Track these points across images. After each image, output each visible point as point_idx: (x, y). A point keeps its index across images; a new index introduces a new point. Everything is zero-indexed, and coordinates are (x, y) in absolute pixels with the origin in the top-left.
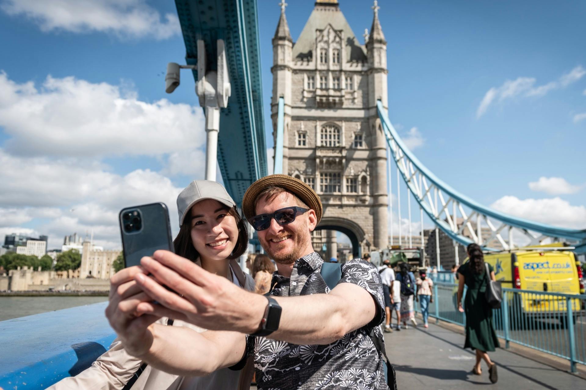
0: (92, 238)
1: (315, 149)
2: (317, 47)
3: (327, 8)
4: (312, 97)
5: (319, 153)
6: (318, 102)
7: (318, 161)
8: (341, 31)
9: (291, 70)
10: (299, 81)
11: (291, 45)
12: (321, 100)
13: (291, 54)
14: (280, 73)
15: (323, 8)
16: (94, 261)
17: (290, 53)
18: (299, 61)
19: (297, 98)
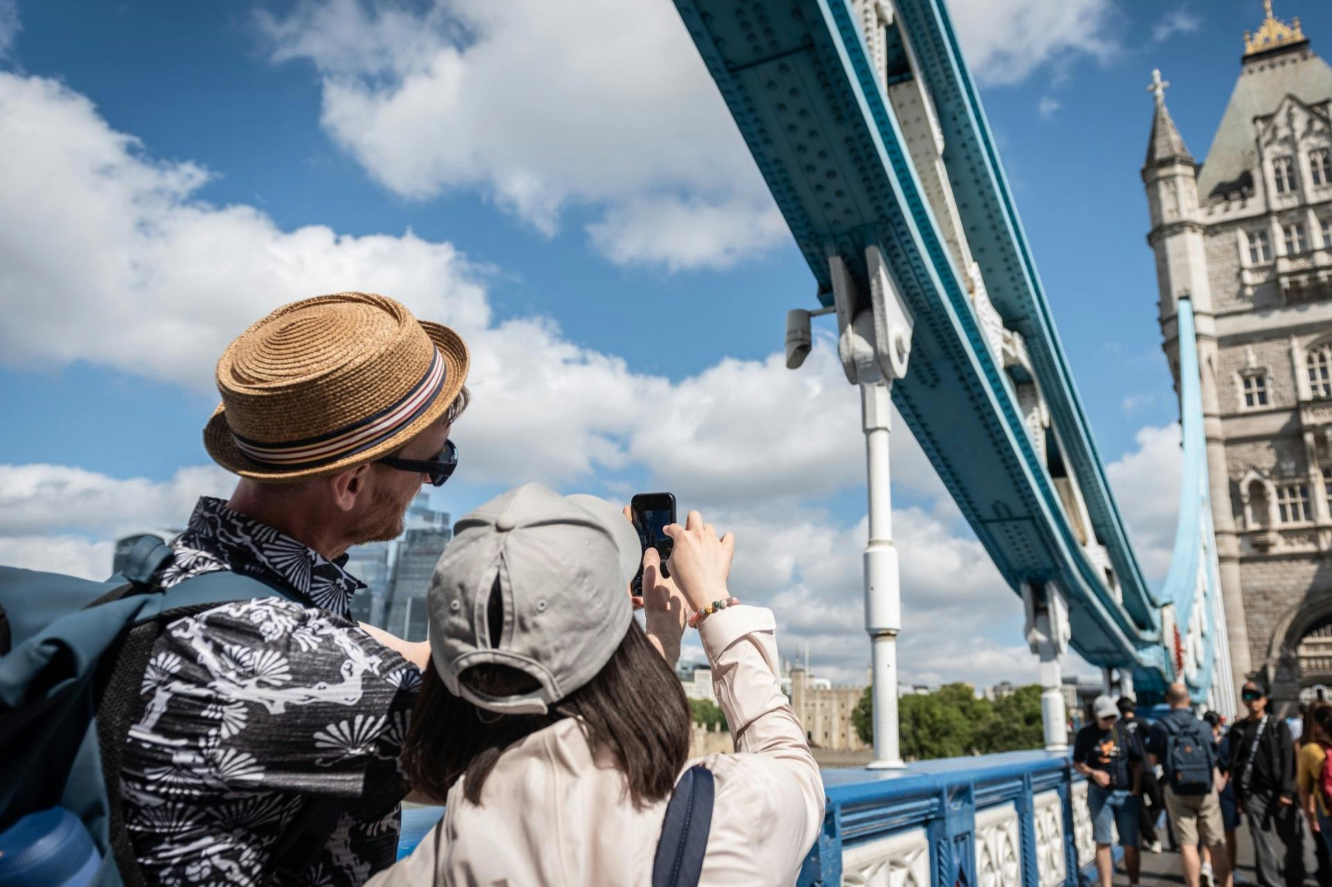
0: (807, 662)
1: (1298, 408)
2: (1261, 159)
3: (1278, 59)
4: (1267, 282)
5: (1309, 418)
6: (1286, 291)
7: (1309, 438)
8: (1324, 104)
9: (1200, 228)
10: (1228, 251)
11: (1190, 171)
12: (1295, 284)
13: (1195, 191)
14: (1172, 244)
15: (1265, 62)
16: (814, 710)
17: (1190, 192)
18: (1218, 203)
19: (1226, 292)
